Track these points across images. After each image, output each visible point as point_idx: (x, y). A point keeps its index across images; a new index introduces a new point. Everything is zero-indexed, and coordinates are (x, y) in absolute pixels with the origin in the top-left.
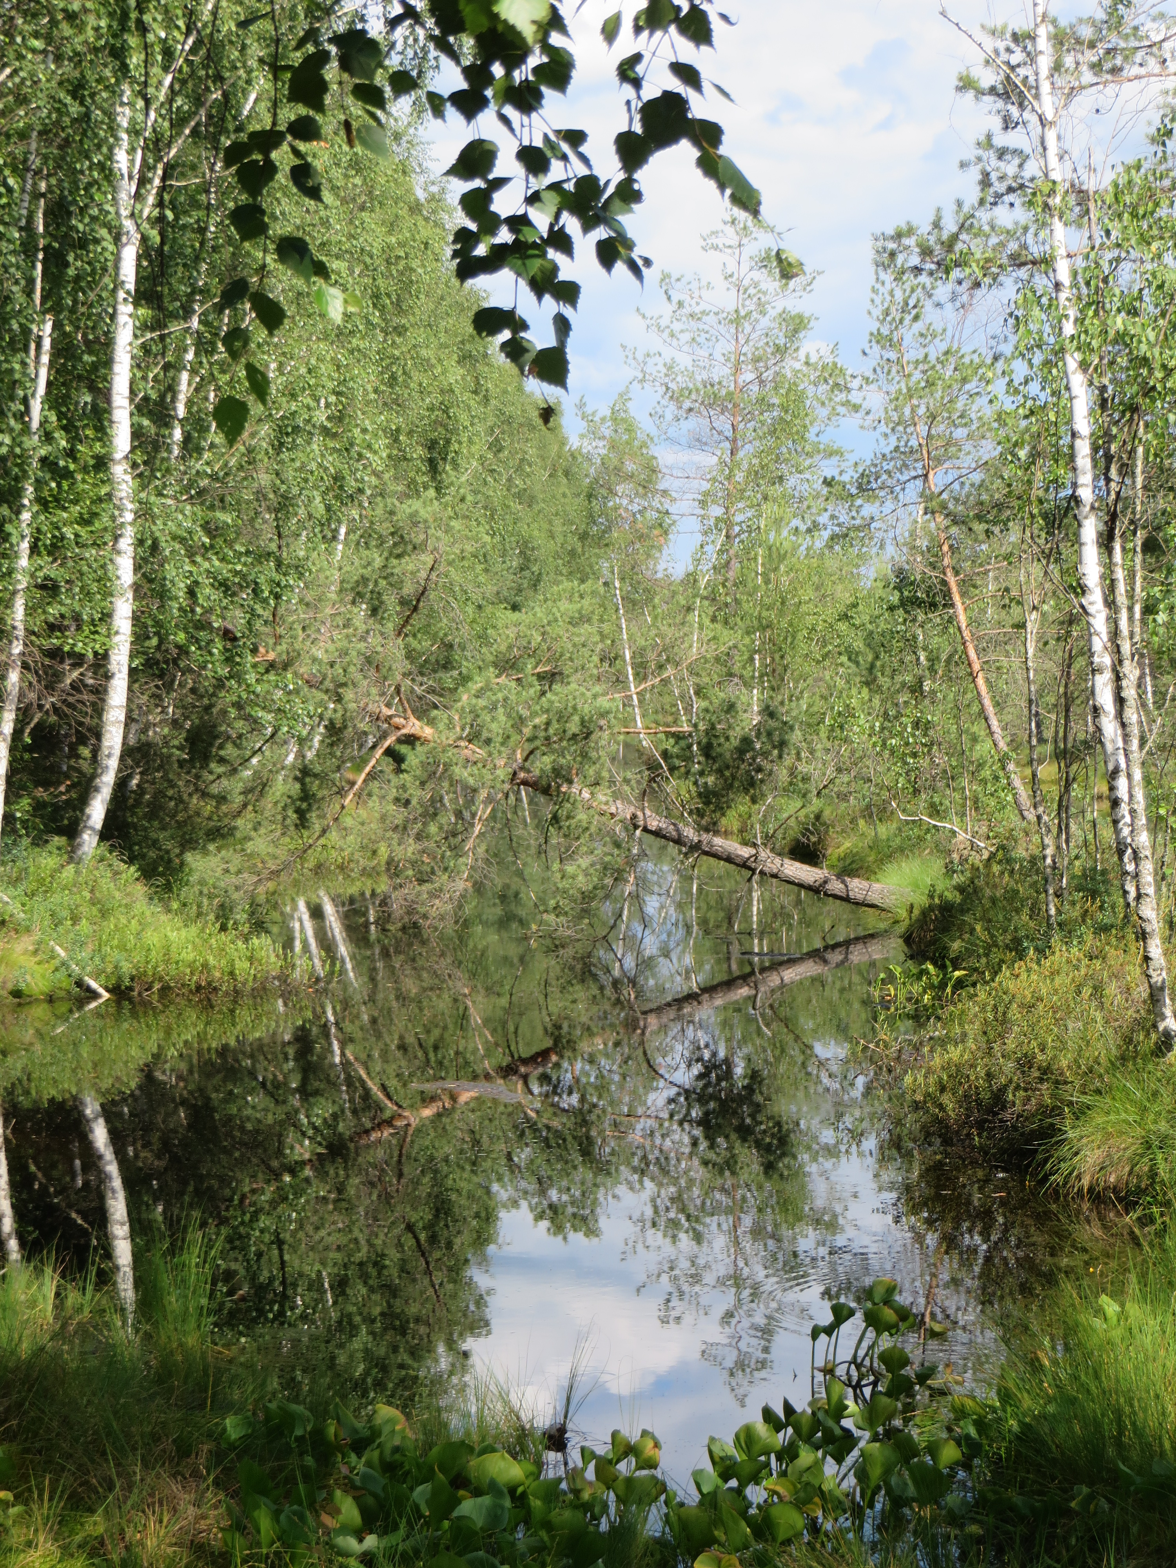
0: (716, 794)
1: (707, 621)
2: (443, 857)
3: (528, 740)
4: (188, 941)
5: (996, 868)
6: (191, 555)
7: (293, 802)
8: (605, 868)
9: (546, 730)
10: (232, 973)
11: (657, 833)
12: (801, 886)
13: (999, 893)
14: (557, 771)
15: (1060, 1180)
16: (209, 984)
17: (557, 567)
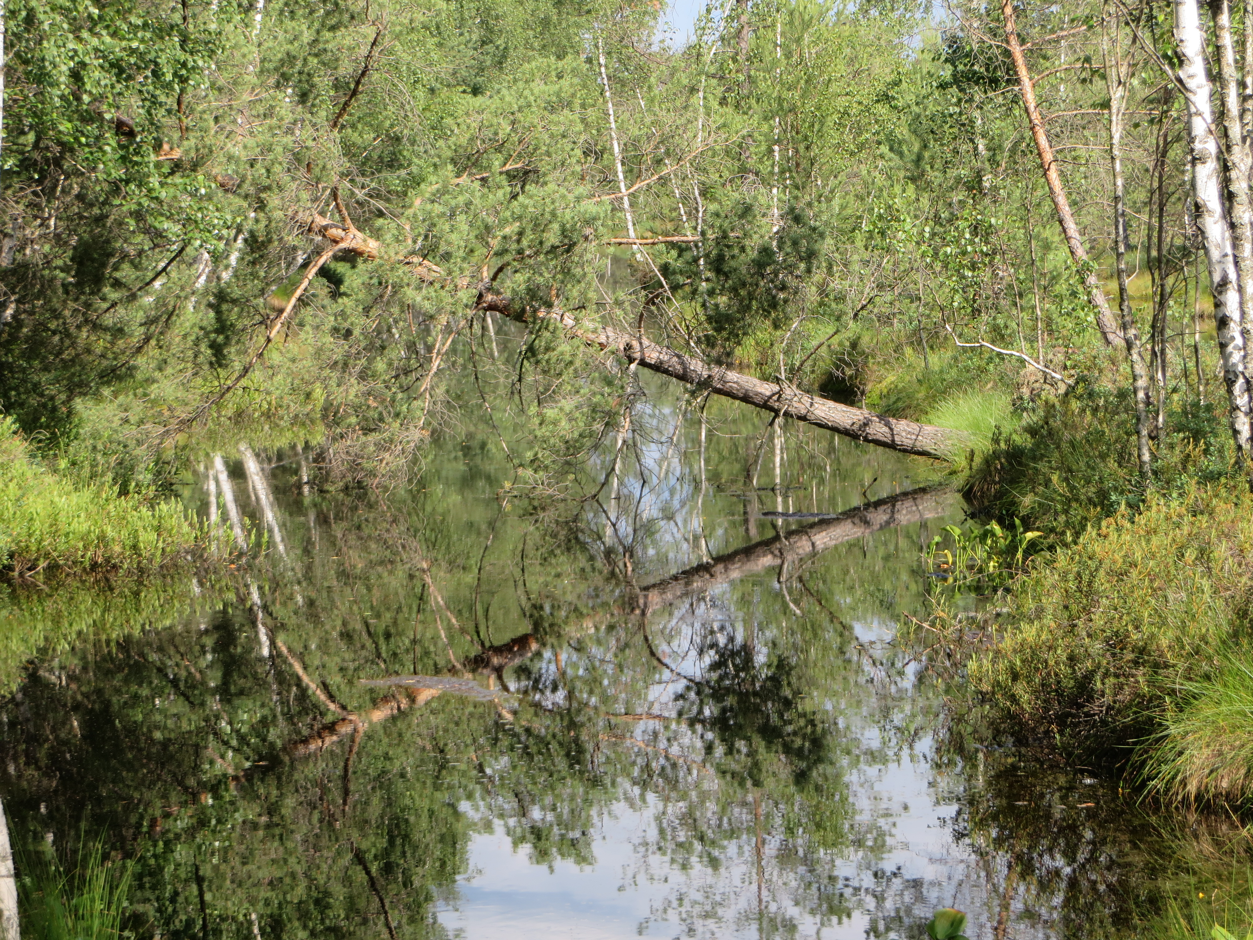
0: (729, 319)
1: (715, 104)
2: (393, 401)
3: (496, 254)
4: (80, 508)
5: (1075, 405)
6: (76, 30)
7: (207, 334)
8: (594, 411)
9: (519, 241)
10: (135, 547)
11: (657, 368)
12: (835, 429)
13: (1079, 435)
14: (533, 293)
15: (1161, 786)
16: (107, 560)
17: (527, 40)
